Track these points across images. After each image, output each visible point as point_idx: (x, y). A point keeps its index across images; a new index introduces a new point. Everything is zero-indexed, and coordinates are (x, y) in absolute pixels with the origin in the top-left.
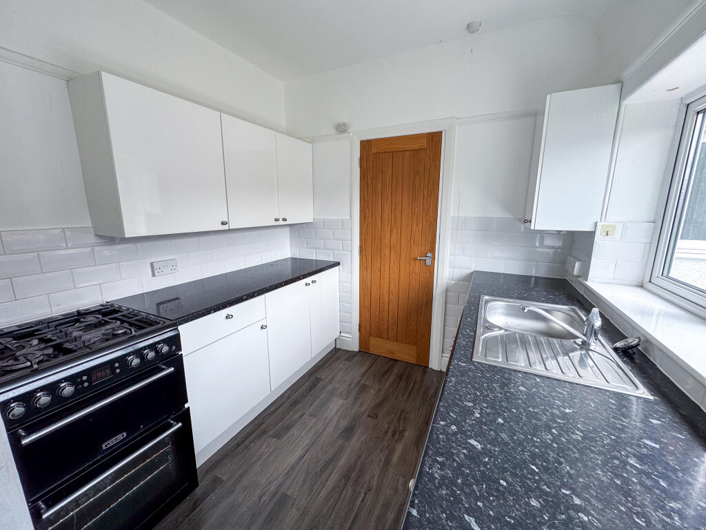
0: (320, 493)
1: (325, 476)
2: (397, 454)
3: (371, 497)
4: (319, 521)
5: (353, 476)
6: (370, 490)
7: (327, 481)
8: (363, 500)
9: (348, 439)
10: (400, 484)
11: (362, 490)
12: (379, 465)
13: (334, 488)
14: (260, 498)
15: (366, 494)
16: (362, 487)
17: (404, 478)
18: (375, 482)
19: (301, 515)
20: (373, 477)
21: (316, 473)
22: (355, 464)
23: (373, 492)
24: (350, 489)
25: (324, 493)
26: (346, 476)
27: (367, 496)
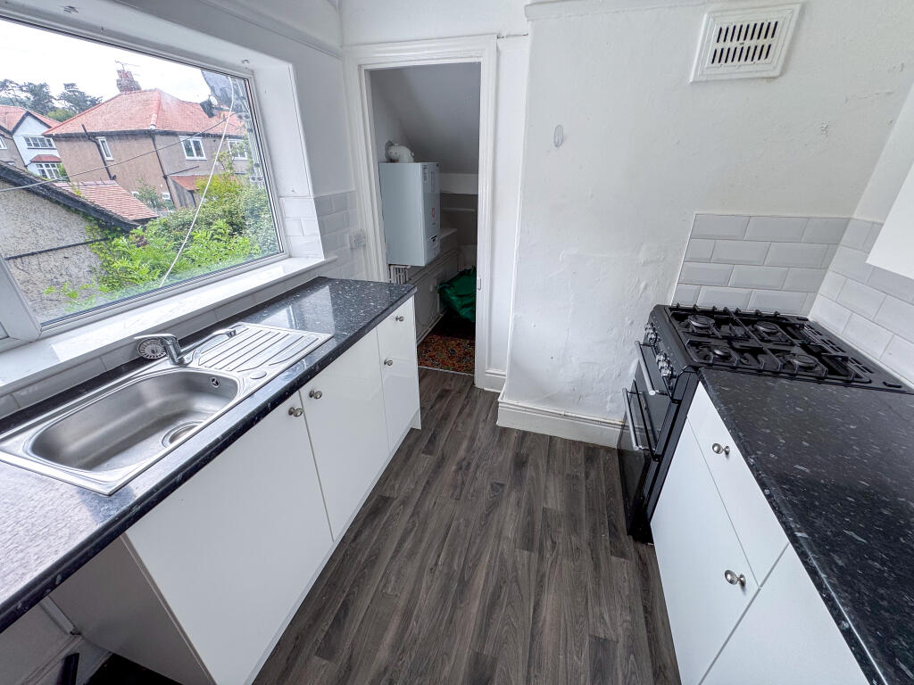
0: (491, 558)
1: (493, 580)
2: (389, 637)
3: (429, 562)
4: (481, 530)
5: (455, 586)
6: (431, 569)
7: (487, 574)
8: (439, 556)
9: (477, 660)
10: (393, 582)
11: (441, 568)
12: (420, 610)
13: (475, 566)
14: (554, 543)
15: (436, 564)
16: (441, 572)
17: (386, 593)
18: (426, 579)
19: (501, 533)
20: (428, 588)
21: (505, 582)
22: (454, 606)
23: (427, 569)
24: (456, 568)
25: (486, 558)
26: (464, 584)
27: (434, 561)
